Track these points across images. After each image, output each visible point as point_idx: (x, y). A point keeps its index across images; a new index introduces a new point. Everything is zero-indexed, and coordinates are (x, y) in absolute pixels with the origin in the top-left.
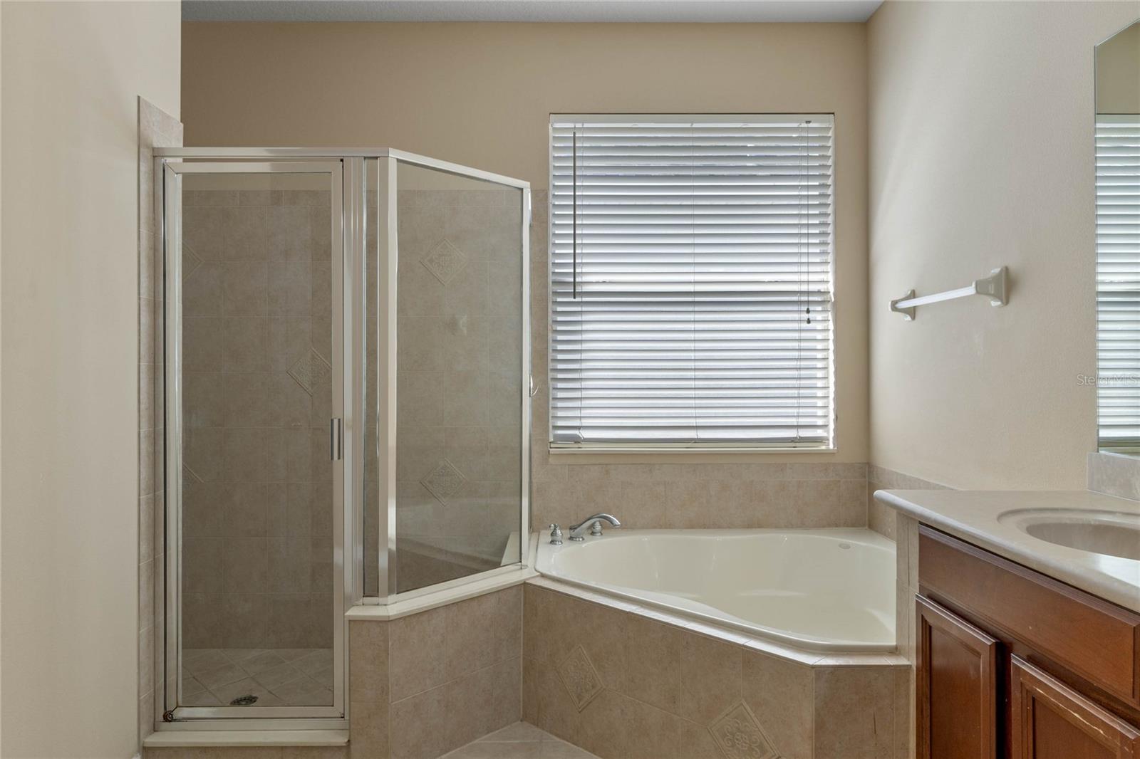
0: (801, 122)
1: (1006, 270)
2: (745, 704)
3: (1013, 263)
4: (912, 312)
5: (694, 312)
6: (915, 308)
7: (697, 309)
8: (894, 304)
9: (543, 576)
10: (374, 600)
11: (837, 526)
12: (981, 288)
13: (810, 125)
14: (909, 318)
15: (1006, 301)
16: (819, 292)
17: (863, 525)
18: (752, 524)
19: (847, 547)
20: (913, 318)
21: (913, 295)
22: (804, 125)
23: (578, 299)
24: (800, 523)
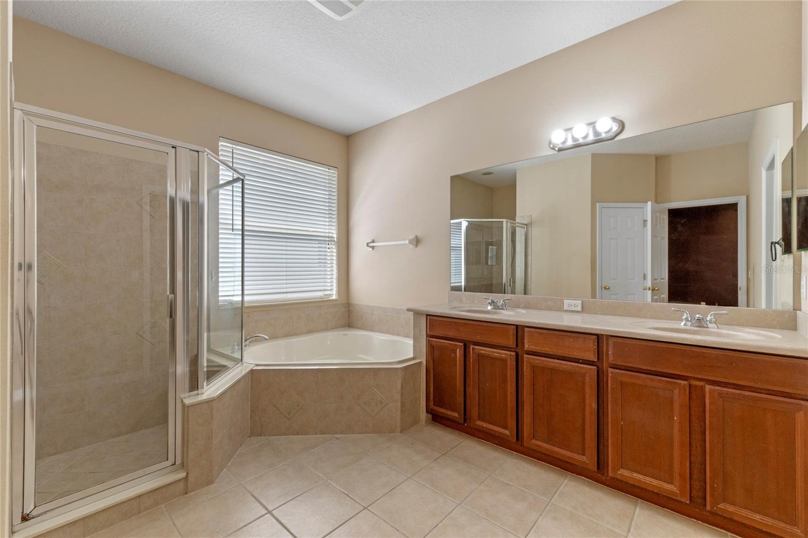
0: (326, 168)
1: (416, 236)
2: (374, 389)
3: (419, 235)
4: (373, 247)
5: (287, 242)
6: (374, 246)
7: (288, 240)
8: (367, 244)
9: (257, 365)
10: (195, 392)
11: (338, 328)
12: (411, 242)
13: (330, 171)
14: (371, 249)
15: (417, 246)
16: (329, 237)
17: (346, 326)
18: (310, 332)
19: (346, 335)
20: (373, 249)
21: (373, 241)
22: (327, 170)
23: (234, 232)
24: (327, 329)
